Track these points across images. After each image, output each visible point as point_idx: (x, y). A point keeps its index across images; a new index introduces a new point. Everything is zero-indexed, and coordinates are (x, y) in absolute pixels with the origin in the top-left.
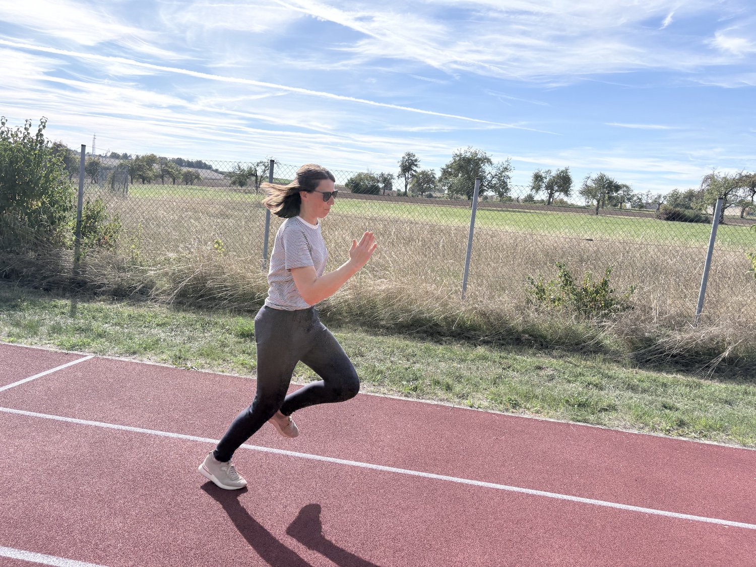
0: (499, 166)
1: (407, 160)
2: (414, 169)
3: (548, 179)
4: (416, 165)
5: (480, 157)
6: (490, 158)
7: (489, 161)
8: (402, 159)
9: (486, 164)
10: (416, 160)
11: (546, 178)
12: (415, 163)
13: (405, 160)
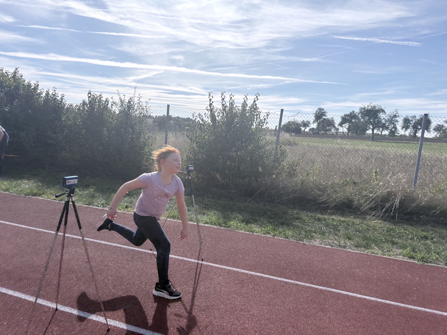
0: (390, 114)
1: (319, 113)
2: (324, 118)
3: (413, 122)
4: (325, 115)
5: (377, 109)
6: (384, 109)
7: (383, 111)
8: (315, 112)
9: (381, 113)
10: (325, 112)
11: (412, 121)
12: (324, 114)
13: (318, 112)
